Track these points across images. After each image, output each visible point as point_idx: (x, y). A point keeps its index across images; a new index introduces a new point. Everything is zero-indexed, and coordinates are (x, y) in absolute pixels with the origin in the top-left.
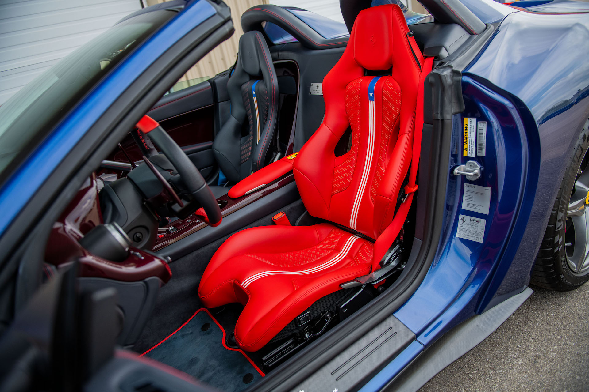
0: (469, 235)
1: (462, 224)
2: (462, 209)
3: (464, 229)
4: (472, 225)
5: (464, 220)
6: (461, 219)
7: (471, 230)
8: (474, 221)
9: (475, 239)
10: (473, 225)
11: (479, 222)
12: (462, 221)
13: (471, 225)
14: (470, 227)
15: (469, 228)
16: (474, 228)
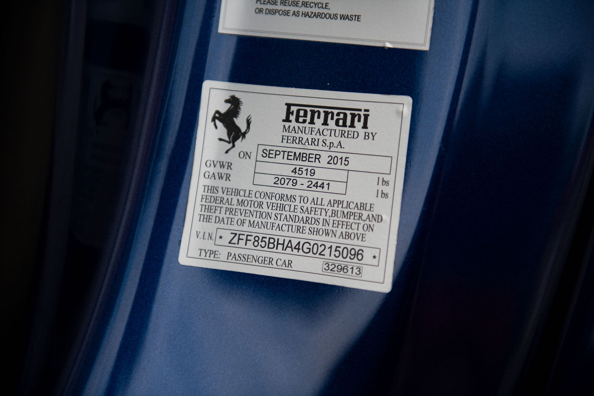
0: (284, 235)
1: (226, 158)
2: (221, 30)
3: (237, 192)
4: (300, 156)
5: (240, 122)
6: (218, 117)
7: (292, 198)
8: (319, 122)
9: (329, 268)
10: (310, 149)
11: (359, 125)
12: (222, 131)
13: (297, 157)
14: (287, 171)
15: (279, 180)
16: (320, 174)
